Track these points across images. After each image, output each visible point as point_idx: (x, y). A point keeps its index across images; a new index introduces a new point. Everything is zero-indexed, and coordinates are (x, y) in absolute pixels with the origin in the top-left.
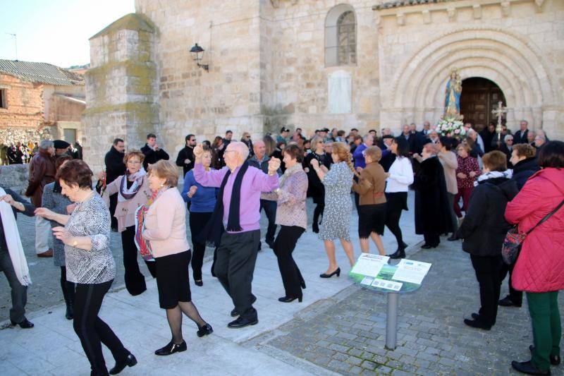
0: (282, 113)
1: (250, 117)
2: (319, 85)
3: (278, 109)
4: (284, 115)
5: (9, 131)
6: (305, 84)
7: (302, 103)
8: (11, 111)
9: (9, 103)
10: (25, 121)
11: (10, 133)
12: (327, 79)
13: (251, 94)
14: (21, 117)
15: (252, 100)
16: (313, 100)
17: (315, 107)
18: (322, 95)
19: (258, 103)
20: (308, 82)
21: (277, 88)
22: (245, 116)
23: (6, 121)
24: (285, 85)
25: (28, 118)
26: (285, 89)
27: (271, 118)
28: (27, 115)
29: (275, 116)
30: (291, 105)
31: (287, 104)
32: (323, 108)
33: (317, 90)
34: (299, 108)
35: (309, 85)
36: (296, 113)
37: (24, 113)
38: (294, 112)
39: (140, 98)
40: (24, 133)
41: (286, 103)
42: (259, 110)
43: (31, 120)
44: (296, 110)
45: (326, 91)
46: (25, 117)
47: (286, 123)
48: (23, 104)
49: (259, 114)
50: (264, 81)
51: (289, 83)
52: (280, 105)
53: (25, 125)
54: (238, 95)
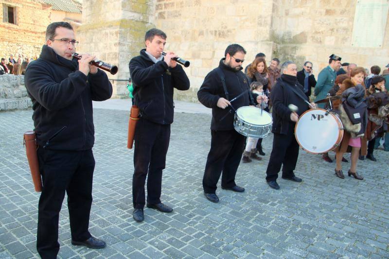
0: (290, 43)
1: (257, 43)
2: (342, 13)
3: (286, 38)
4: (294, 45)
5: (18, 45)
6: (324, 11)
7: (317, 33)
8: (21, 28)
9: (20, 20)
10: (34, 38)
11: (19, 47)
12: (354, 6)
13: (260, 17)
14: (30, 34)
15: (260, 24)
16: (332, 30)
17: (333, 38)
18: (345, 25)
19: (268, 28)
20: (328, 8)
21: (287, 14)
22: (251, 42)
23: (16, 36)
24: (297, 11)
25: (37, 35)
26: (298, 16)
27: (279, 46)
28: (36, 33)
29: (282, 46)
30: (303, 34)
31: (298, 32)
32: (344, 39)
33: (339, 18)
34: (313, 38)
35: (328, 12)
36: (307, 43)
37: (33, 30)
38: (306, 41)
39: (136, 16)
40: (32, 48)
41: (296, 31)
42: (268, 36)
43: (39, 37)
44: (309, 40)
45: (352, 19)
46: (34, 35)
47: (295, 54)
48: (32, 22)
49: (267, 40)
50: (276, 4)
51: (303, 9)
52: (289, 33)
53: (33, 41)
54: (244, 18)
